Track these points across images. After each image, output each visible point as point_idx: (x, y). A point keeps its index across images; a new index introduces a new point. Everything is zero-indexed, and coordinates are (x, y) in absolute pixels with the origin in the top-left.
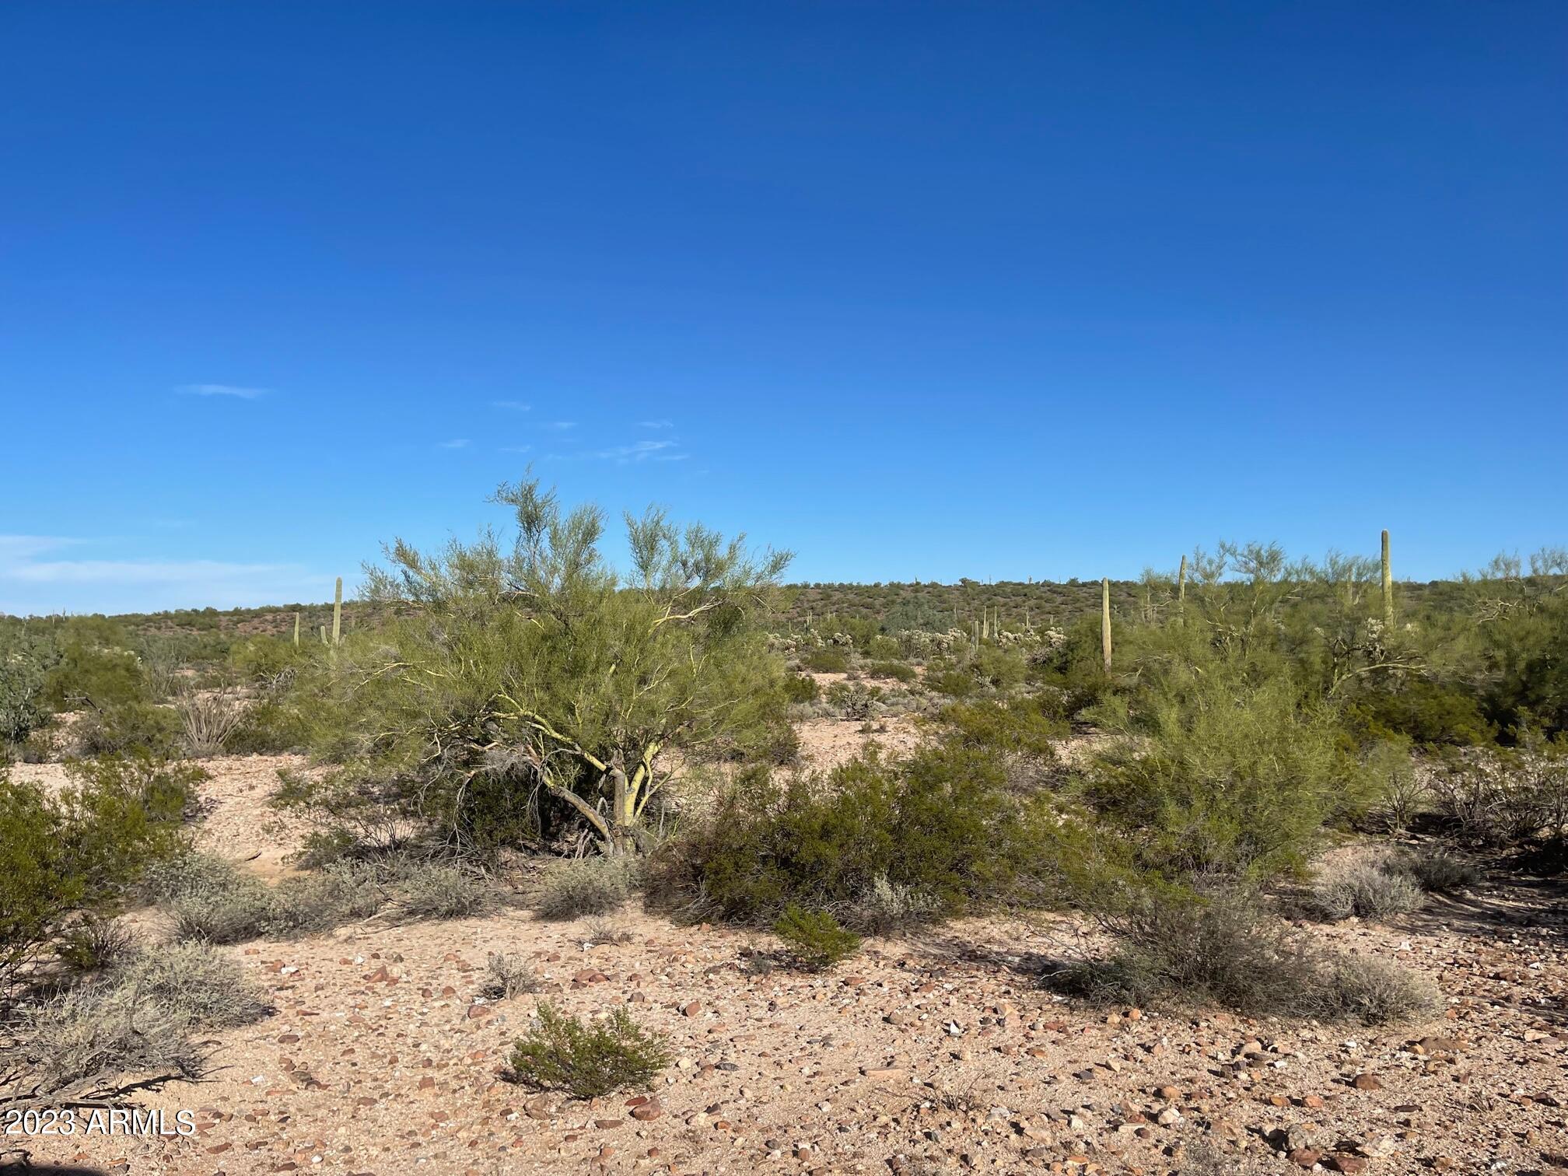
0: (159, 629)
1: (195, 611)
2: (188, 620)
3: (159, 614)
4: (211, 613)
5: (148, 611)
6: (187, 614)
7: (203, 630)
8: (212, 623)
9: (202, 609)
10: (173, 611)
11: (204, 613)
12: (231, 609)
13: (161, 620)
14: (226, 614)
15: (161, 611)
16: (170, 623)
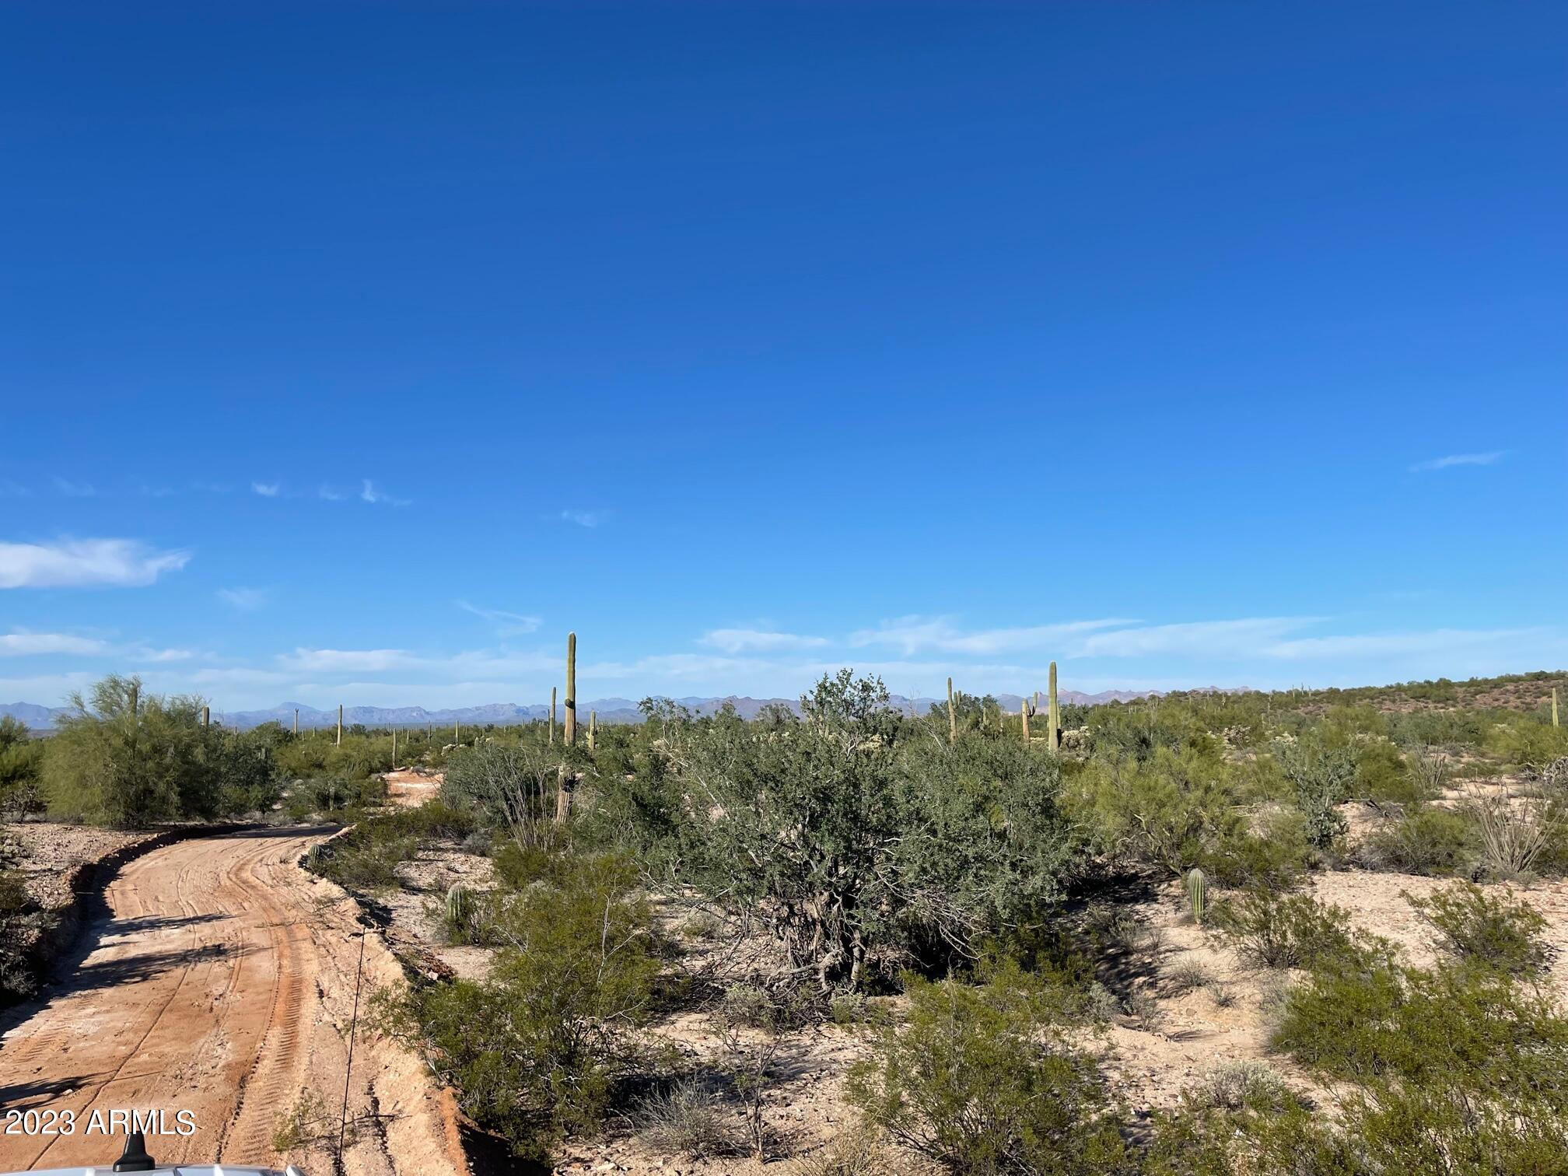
0: (1394, 701)
1: (1428, 682)
2: (1423, 692)
3: (1391, 687)
4: (1445, 684)
5: (1381, 685)
6: (1420, 686)
7: (1439, 702)
8: (1448, 695)
9: (1435, 681)
10: (1405, 684)
11: (1438, 684)
12: (1467, 680)
13: (1393, 693)
14: (1461, 685)
15: (1394, 684)
16: (1403, 696)
